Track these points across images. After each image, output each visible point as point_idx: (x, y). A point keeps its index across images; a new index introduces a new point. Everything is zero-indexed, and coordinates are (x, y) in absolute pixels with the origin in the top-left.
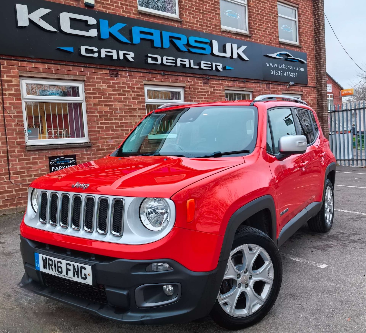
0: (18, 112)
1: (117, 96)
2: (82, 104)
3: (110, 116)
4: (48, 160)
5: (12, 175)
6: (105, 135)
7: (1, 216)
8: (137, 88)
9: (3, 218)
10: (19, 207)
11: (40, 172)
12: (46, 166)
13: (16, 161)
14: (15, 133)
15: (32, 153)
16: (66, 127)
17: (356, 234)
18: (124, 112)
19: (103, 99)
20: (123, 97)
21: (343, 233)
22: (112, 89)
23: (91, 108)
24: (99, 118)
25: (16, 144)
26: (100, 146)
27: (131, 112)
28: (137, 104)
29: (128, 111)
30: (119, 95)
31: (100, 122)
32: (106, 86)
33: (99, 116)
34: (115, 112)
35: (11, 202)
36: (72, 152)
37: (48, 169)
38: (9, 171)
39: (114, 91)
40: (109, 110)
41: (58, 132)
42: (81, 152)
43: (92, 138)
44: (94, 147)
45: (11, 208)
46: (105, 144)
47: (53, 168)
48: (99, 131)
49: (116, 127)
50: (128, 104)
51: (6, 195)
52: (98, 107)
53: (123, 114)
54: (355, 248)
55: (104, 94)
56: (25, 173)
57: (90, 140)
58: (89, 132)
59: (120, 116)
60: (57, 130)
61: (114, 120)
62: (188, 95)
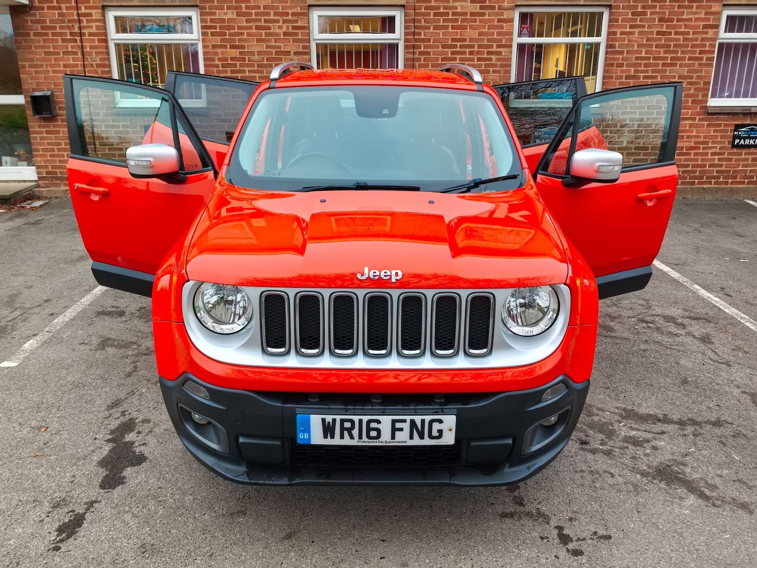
1: (254, 31)
3: (241, 65)
8: (293, 14)
18: (267, 59)
19: (228, 37)
20: (264, 31)
22: (244, 19)
24: (221, 68)
28: (291, 43)
29: (274, 56)
30: (257, 28)
32: (233, 13)
33: (220, 65)
34: (249, 58)
39: (247, 21)
40: (238, 56)
50: (273, 44)
52: (220, 50)
53: (265, 62)
55: (230, 28)
59: (259, 66)
61: (247, 72)
62: (410, 23)
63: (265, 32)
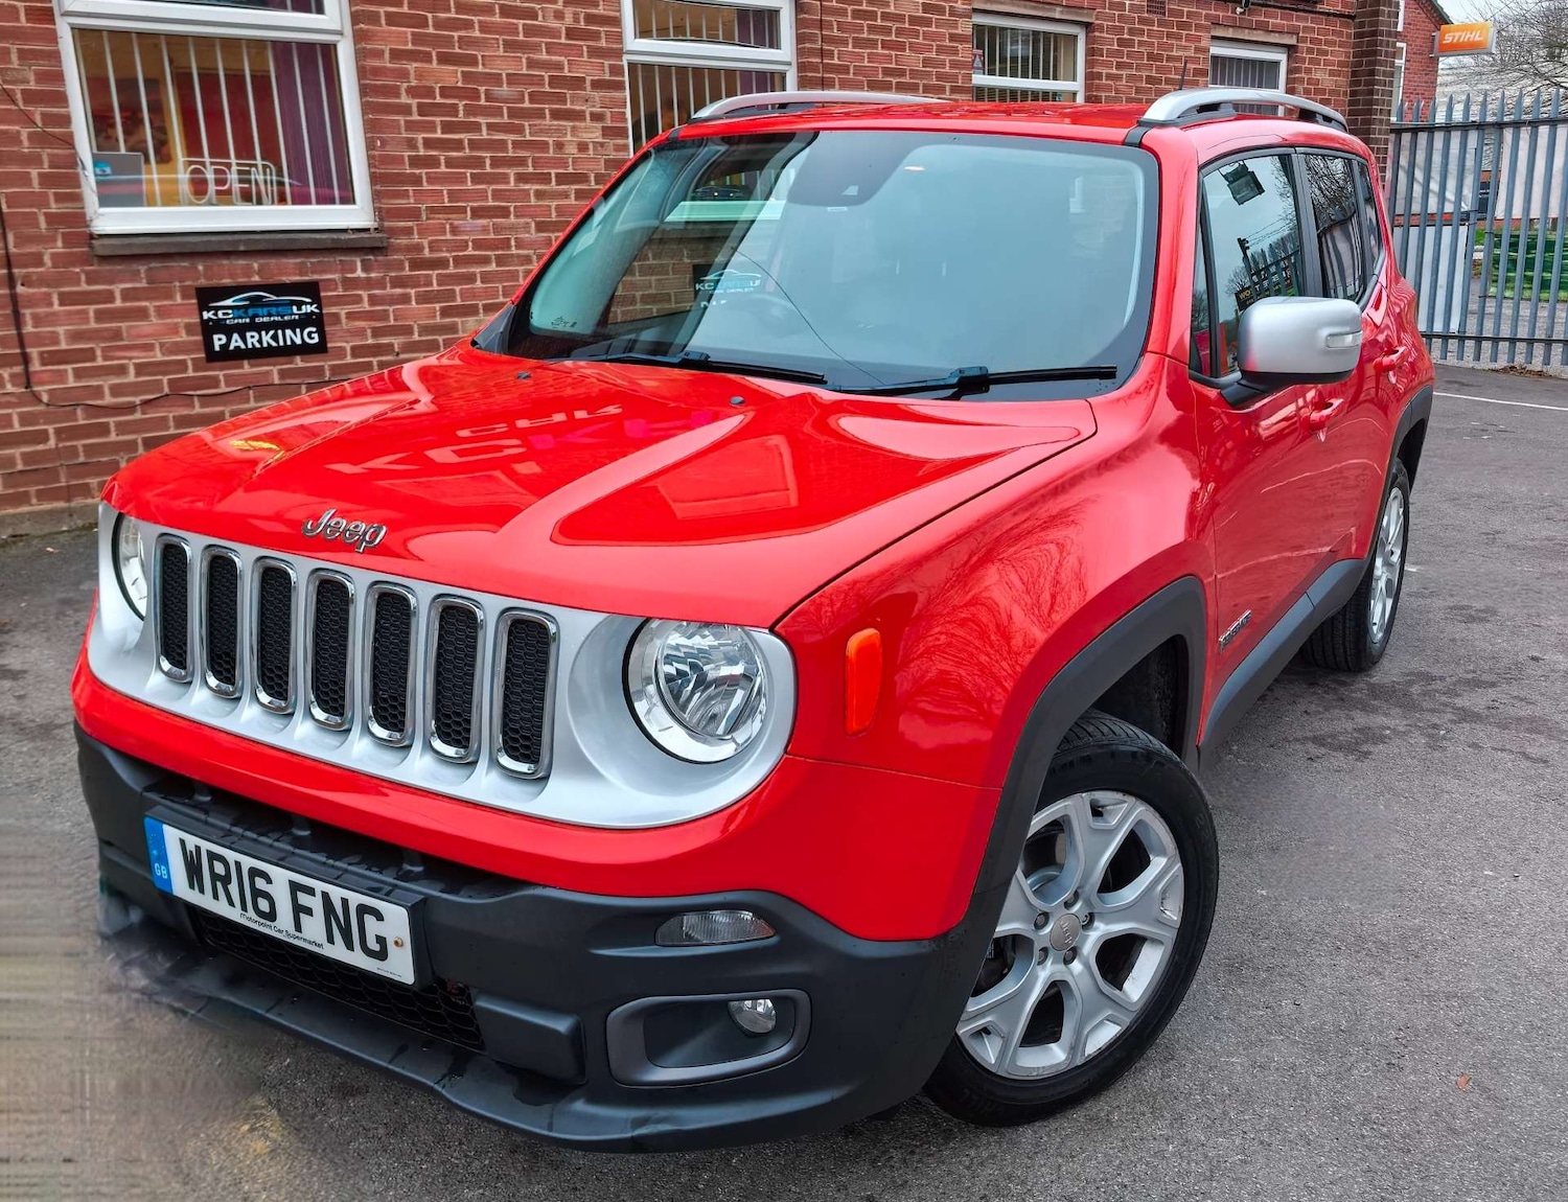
0: (42, 77)
1: (497, 19)
2: (335, 46)
3: (469, 111)
4: (194, 301)
5: (36, 366)
6: (446, 200)
7: (4, 545)
9: (13, 551)
10: (78, 502)
11: (163, 354)
12: (189, 328)
13: (51, 304)
14: (34, 172)
15: (120, 271)
16: (270, 153)
17: (1476, 684)
18: (530, 94)
19: (431, 30)
20: (522, 21)
21: (1429, 678)
23: (377, 72)
24: (416, 117)
25: (43, 225)
26: (426, 245)
27: (562, 99)
28: (585, 59)
29: (547, 89)
30: (506, 11)
31: (420, 137)
33: (415, 109)
34: (487, 92)
35: (42, 484)
36: (302, 271)
37: (195, 342)
38: (22, 345)
40: (460, 84)
41: (233, 176)
42: (343, 271)
43: (389, 211)
44: (398, 249)
45: (47, 506)
46: (449, 237)
47: (220, 339)
48: (417, 180)
49: (495, 162)
50: (544, 56)
51: (17, 452)
52: (412, 67)
53: (527, 105)
54: (1475, 746)
55: (435, 5)
56: (93, 359)
57: (381, 219)
58: (375, 179)
59: (513, 113)
60: (229, 166)
61: (484, 128)
62: (815, 28)
63: (524, 25)
